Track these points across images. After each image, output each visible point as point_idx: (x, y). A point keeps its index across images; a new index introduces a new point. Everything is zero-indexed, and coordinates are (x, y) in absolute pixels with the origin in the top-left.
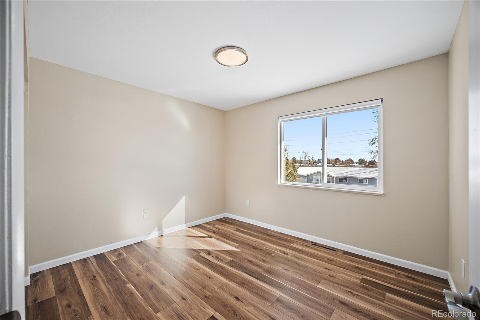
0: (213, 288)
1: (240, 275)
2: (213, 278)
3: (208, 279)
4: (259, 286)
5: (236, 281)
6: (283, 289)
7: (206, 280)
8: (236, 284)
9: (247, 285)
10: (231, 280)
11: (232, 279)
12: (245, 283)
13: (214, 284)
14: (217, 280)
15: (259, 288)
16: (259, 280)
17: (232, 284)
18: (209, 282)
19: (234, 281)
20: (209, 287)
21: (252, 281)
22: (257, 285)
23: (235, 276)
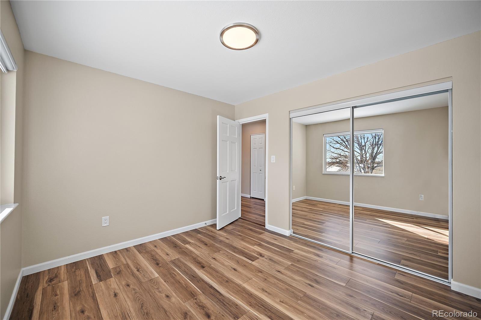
0: (257, 279)
1: (229, 291)
2: (259, 288)
3: (265, 289)
4: (213, 279)
5: (234, 285)
6: (192, 275)
7: (266, 287)
8: (234, 281)
9: (224, 280)
10: (239, 286)
11: (237, 287)
12: (226, 282)
13: (257, 282)
14: (255, 286)
15: (214, 277)
16: (210, 284)
17: (239, 281)
18: (263, 285)
19: (237, 284)
20: (261, 280)
21: (217, 284)
22: (214, 280)
23: (234, 291)
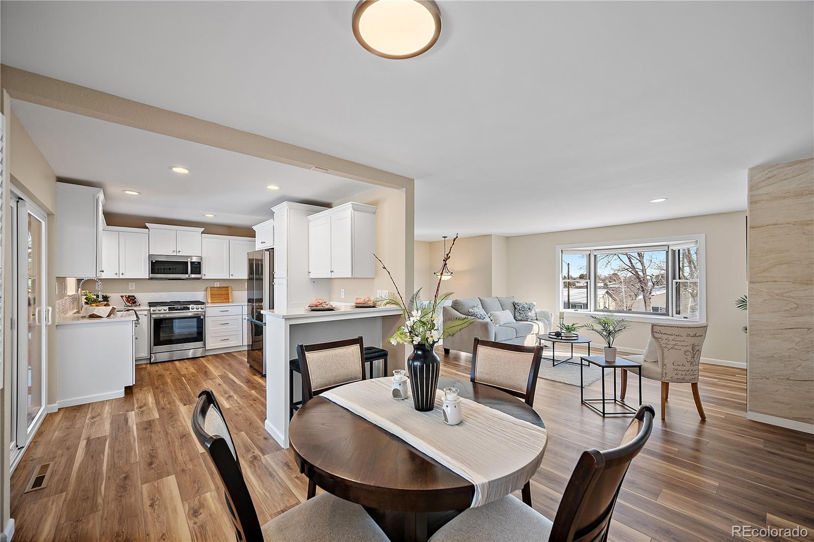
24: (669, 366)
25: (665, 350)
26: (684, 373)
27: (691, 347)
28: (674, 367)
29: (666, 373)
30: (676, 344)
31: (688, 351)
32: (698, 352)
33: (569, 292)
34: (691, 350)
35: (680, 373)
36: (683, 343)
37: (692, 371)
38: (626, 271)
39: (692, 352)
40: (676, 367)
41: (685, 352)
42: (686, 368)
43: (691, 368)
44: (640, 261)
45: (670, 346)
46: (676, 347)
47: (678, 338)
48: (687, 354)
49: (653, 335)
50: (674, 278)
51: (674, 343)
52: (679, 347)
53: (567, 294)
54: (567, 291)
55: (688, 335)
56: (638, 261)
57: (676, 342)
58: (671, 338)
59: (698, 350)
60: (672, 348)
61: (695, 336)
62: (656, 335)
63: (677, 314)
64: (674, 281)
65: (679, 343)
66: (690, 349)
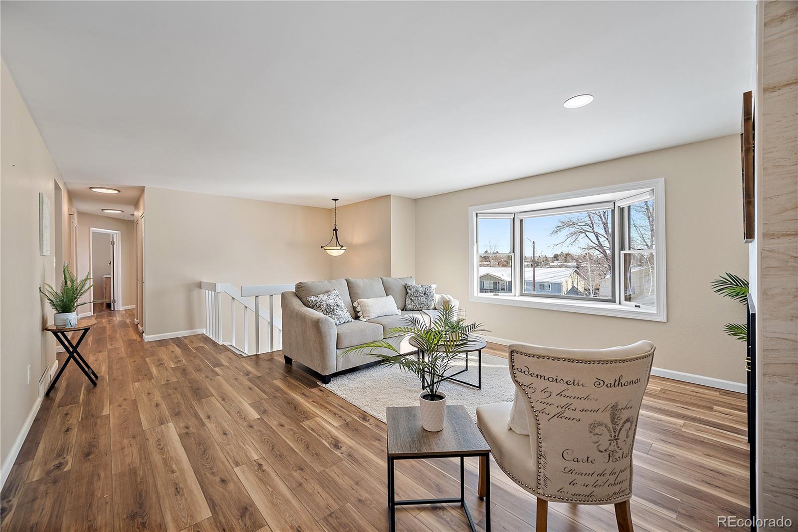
24: (554, 462)
25: (543, 418)
26: (590, 480)
27: (608, 414)
28: (566, 464)
29: (546, 479)
30: (568, 406)
31: (600, 424)
32: (628, 424)
33: (534, 271)
34: (608, 421)
35: (581, 480)
36: (587, 405)
37: (612, 474)
38: (594, 249)
39: (610, 425)
40: (571, 465)
41: (593, 427)
42: (599, 467)
43: (610, 466)
44: (607, 239)
45: (553, 410)
46: (568, 413)
47: (573, 391)
48: (597, 431)
49: (514, 377)
50: (622, 248)
51: (564, 401)
52: (577, 415)
53: (532, 275)
54: (532, 272)
55: (599, 383)
56: (605, 239)
57: (567, 400)
58: (555, 388)
59: (628, 420)
60: (559, 415)
61: (618, 383)
62: (523, 378)
63: (626, 300)
64: (623, 252)
65: (576, 404)
66: (606, 418)
